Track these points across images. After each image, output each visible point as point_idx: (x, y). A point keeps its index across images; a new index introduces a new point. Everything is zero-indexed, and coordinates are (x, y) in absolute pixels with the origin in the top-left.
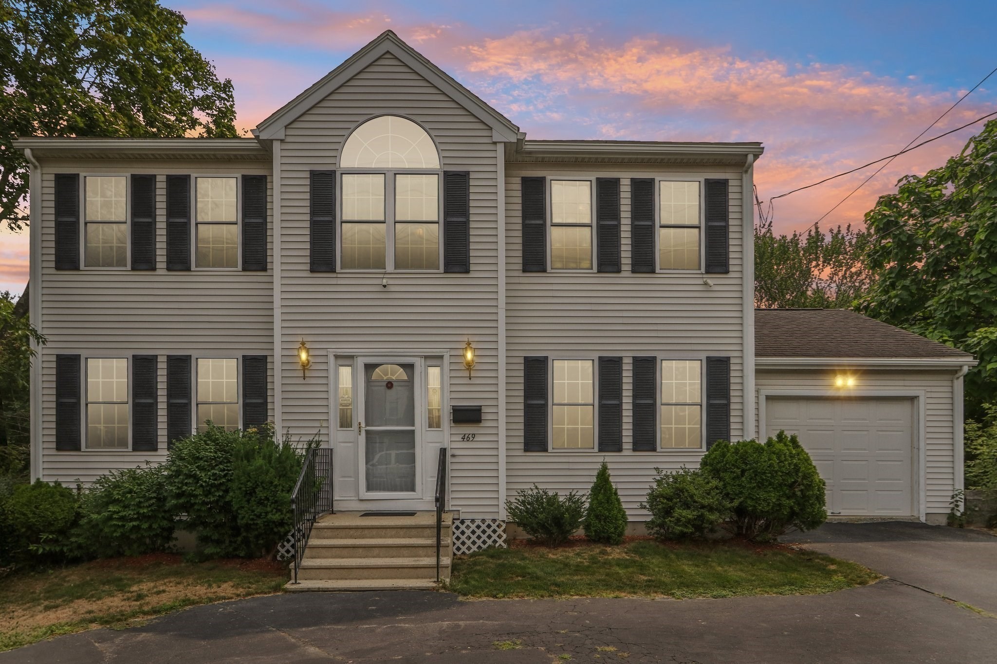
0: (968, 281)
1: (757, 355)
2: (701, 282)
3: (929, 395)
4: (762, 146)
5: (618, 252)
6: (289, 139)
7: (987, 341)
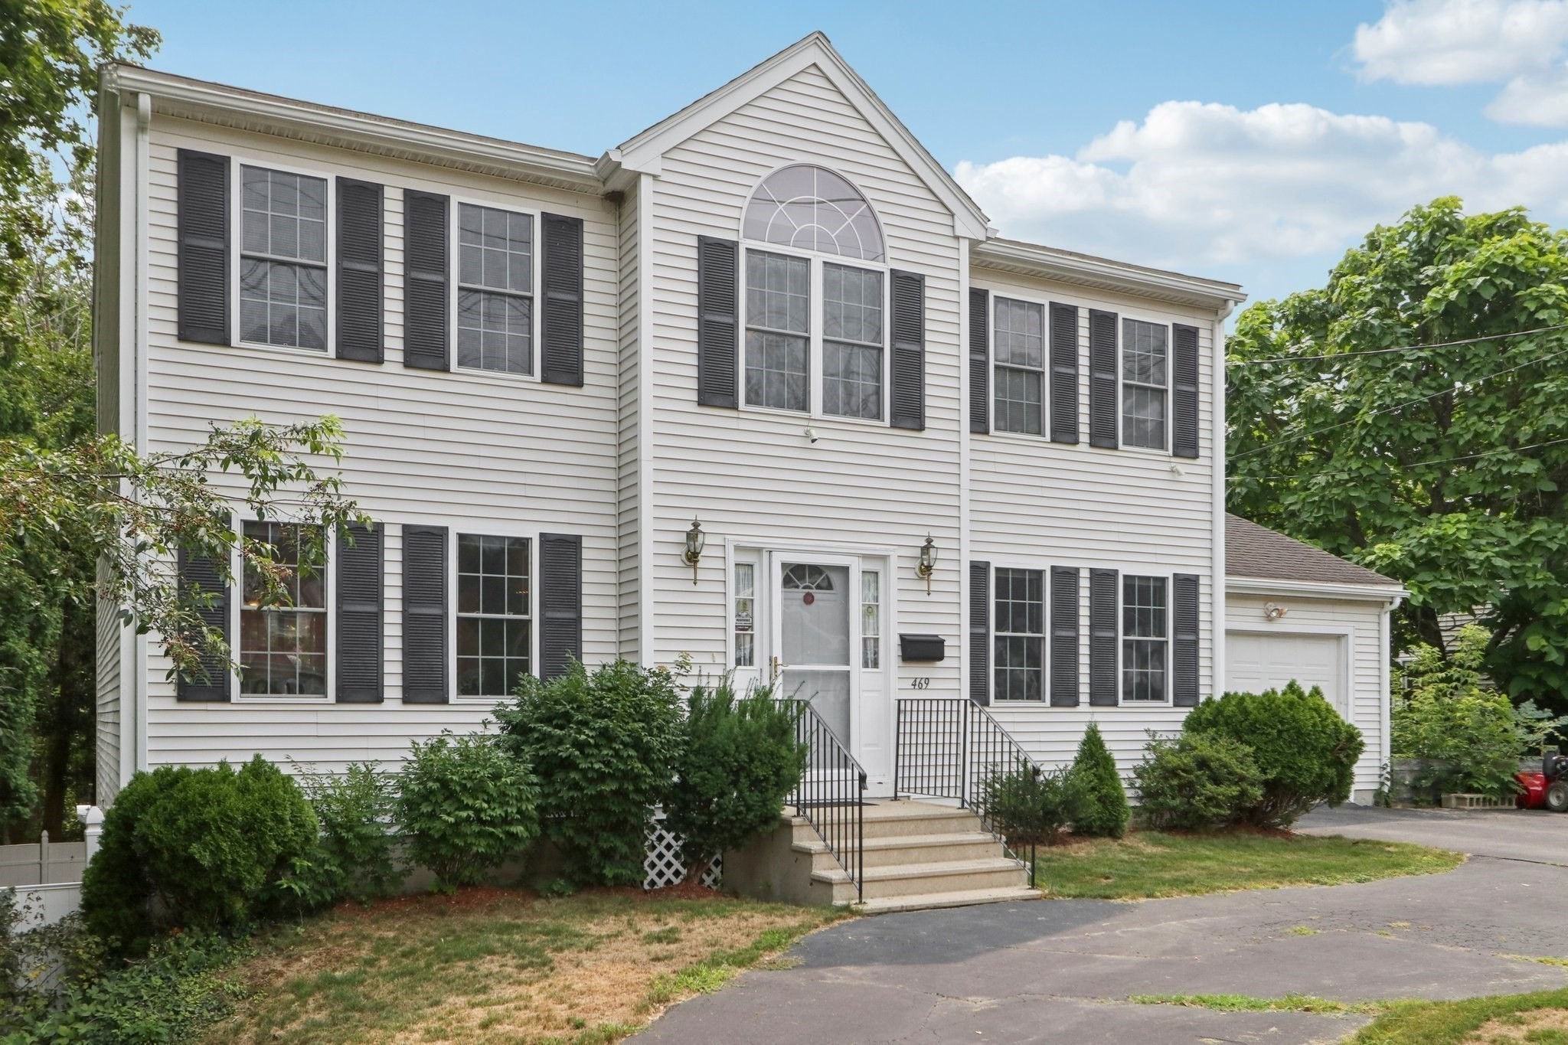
0: (1346, 477)
1: (1228, 573)
2: (1167, 467)
3: (1358, 633)
4: (1241, 290)
5: (1076, 415)
6: (665, 177)
7: (1386, 561)
